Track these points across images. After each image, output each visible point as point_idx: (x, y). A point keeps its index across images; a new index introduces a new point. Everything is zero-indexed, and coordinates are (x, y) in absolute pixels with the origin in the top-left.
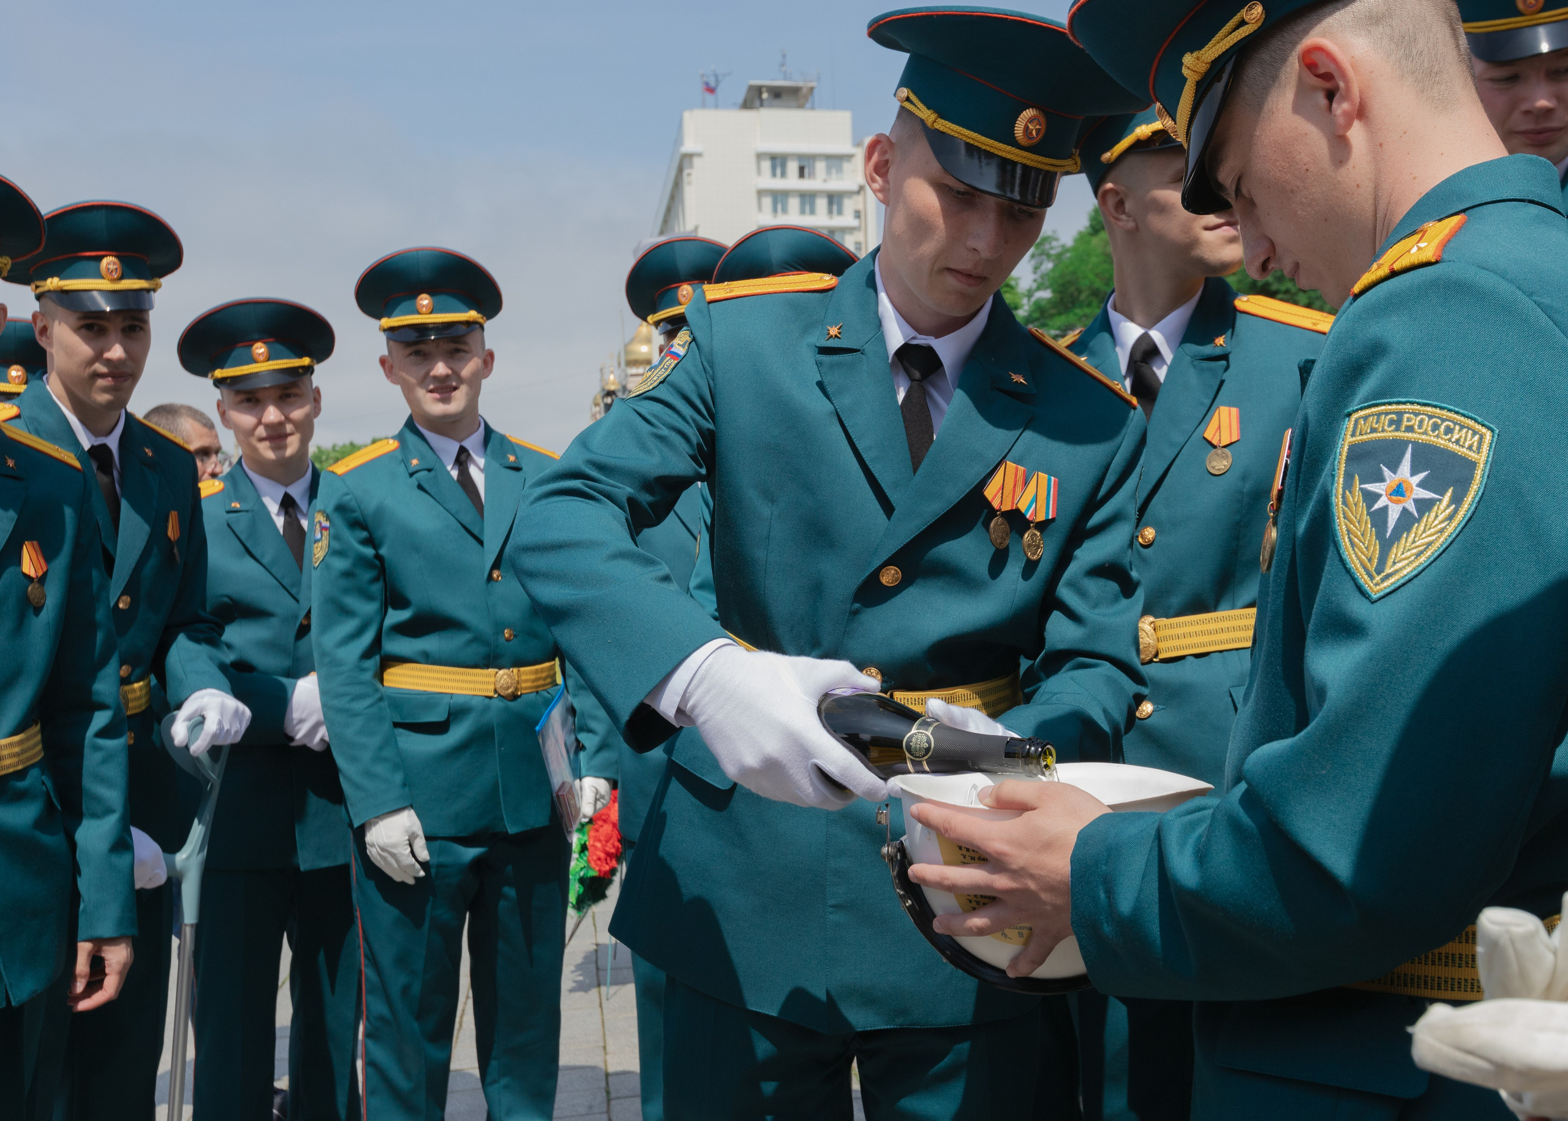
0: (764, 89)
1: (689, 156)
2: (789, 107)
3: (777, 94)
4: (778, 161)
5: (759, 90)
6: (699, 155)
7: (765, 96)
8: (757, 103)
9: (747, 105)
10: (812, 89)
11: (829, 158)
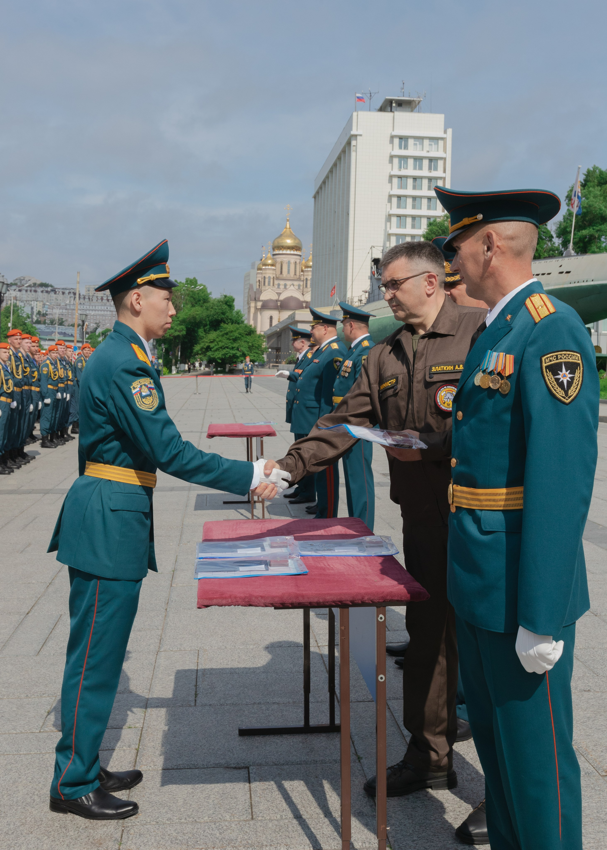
0: (394, 102)
1: (356, 136)
2: (406, 111)
3: (401, 104)
4: (403, 139)
5: (391, 102)
6: (361, 135)
7: (394, 105)
8: (389, 109)
9: (382, 109)
10: (419, 102)
11: (431, 139)
